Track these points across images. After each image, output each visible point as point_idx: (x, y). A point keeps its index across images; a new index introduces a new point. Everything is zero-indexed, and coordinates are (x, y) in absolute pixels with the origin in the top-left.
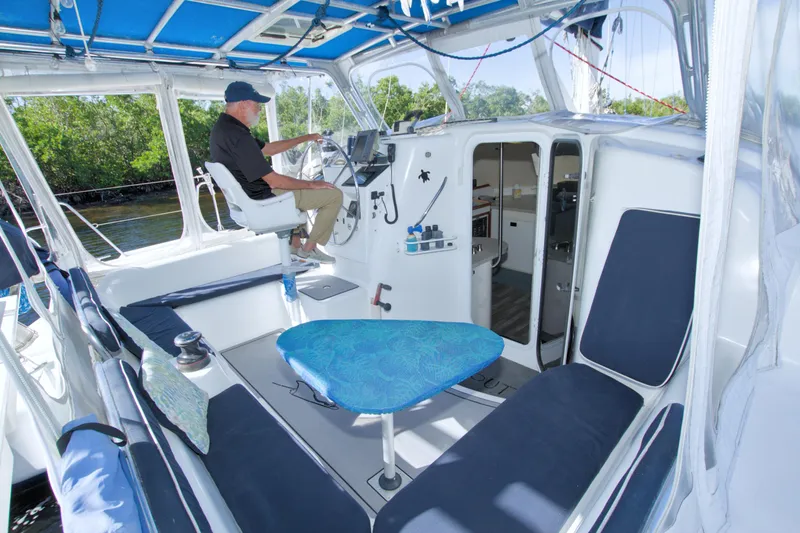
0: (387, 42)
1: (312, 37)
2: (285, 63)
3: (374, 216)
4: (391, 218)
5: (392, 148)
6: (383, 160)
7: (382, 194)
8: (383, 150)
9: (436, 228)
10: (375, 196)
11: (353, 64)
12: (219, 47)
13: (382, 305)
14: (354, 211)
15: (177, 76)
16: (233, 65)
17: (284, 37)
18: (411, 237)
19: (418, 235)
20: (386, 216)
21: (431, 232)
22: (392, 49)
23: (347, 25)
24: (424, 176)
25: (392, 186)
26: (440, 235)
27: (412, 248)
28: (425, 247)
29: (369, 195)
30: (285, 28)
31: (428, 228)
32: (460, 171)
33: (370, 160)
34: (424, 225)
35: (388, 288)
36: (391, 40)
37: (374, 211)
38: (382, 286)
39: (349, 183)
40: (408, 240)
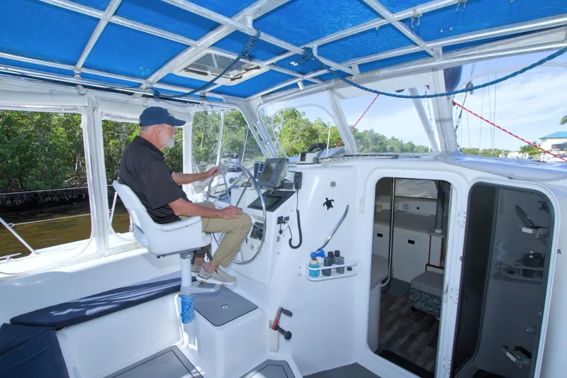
0: (296, 85)
1: (231, 76)
2: (204, 97)
3: (278, 239)
4: (295, 243)
5: (298, 176)
6: (290, 186)
7: (287, 218)
8: (290, 177)
9: (337, 253)
10: (281, 220)
11: (262, 102)
12: (146, 78)
13: (282, 331)
14: (259, 232)
15: (104, 100)
16: (157, 95)
17: (206, 74)
18: (314, 263)
19: (320, 260)
20: (290, 240)
21: (334, 257)
22: (300, 91)
23: (265, 67)
24: (329, 204)
25: (298, 212)
26: (342, 262)
27: (315, 274)
28: (327, 273)
29: (275, 221)
30: (208, 67)
31: (330, 254)
32: (362, 201)
33: (278, 185)
34: (326, 250)
35: (289, 314)
36: (300, 84)
37: (279, 235)
38: (283, 311)
39: (255, 205)
40: (310, 266)
